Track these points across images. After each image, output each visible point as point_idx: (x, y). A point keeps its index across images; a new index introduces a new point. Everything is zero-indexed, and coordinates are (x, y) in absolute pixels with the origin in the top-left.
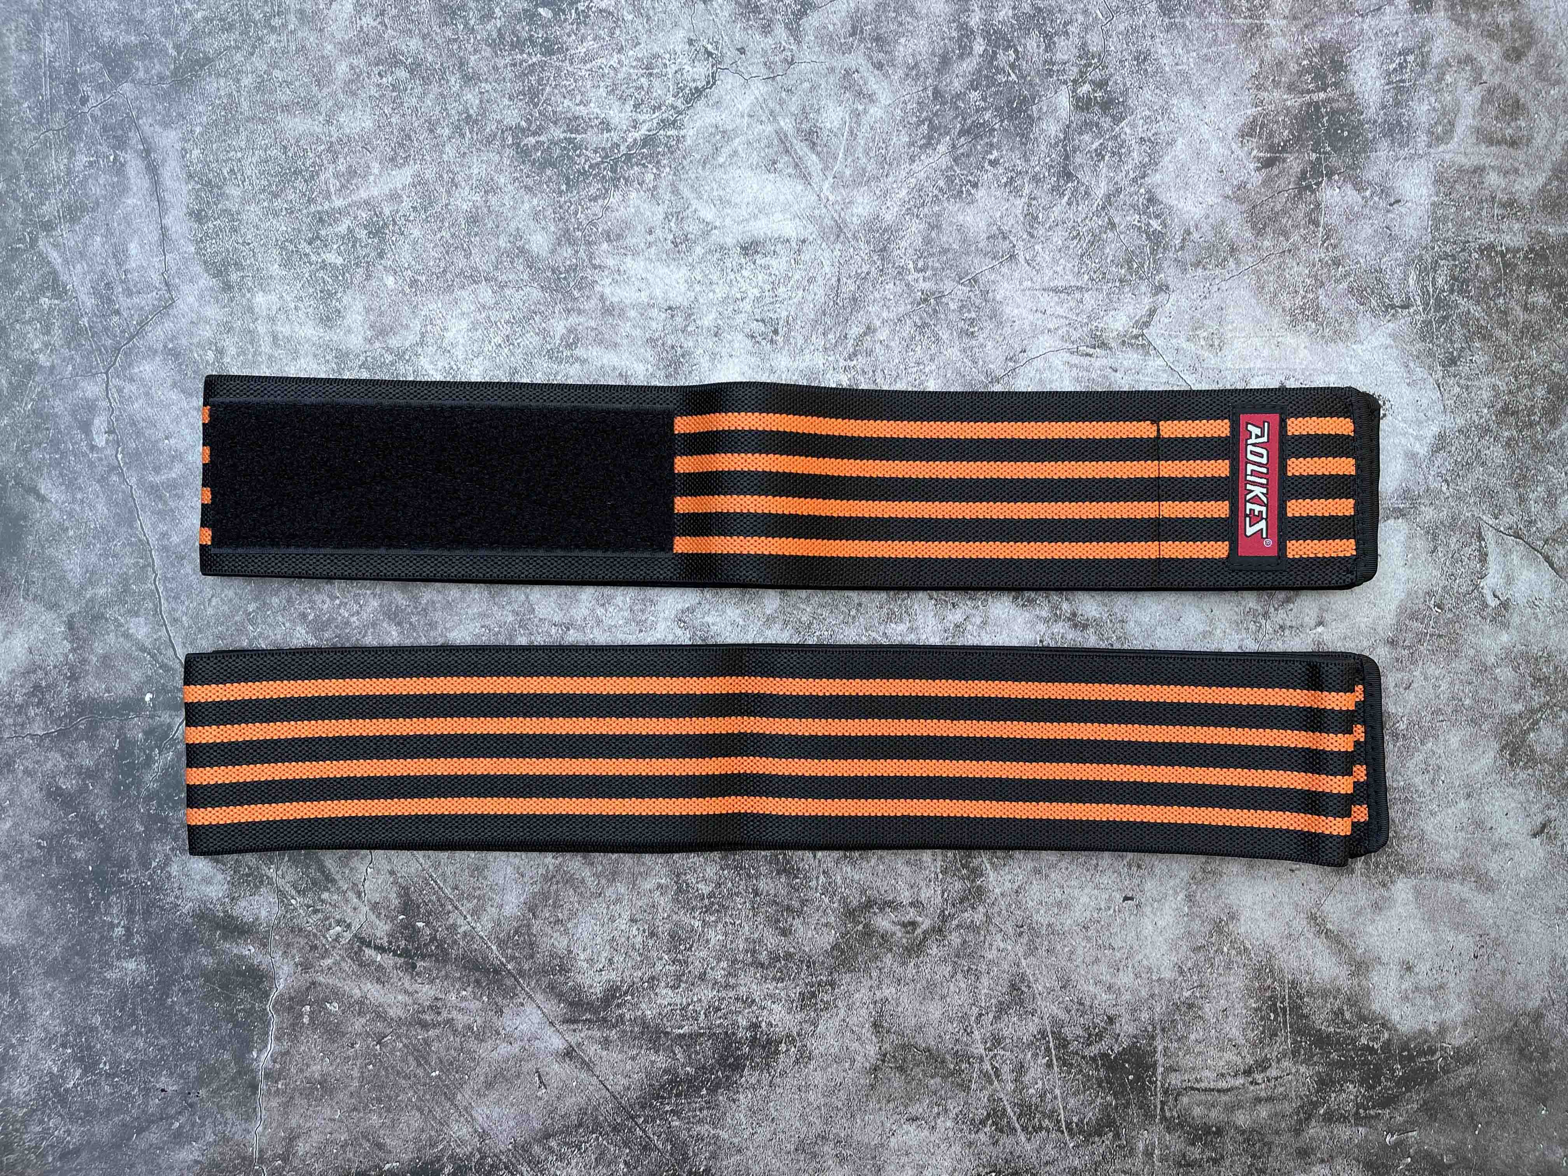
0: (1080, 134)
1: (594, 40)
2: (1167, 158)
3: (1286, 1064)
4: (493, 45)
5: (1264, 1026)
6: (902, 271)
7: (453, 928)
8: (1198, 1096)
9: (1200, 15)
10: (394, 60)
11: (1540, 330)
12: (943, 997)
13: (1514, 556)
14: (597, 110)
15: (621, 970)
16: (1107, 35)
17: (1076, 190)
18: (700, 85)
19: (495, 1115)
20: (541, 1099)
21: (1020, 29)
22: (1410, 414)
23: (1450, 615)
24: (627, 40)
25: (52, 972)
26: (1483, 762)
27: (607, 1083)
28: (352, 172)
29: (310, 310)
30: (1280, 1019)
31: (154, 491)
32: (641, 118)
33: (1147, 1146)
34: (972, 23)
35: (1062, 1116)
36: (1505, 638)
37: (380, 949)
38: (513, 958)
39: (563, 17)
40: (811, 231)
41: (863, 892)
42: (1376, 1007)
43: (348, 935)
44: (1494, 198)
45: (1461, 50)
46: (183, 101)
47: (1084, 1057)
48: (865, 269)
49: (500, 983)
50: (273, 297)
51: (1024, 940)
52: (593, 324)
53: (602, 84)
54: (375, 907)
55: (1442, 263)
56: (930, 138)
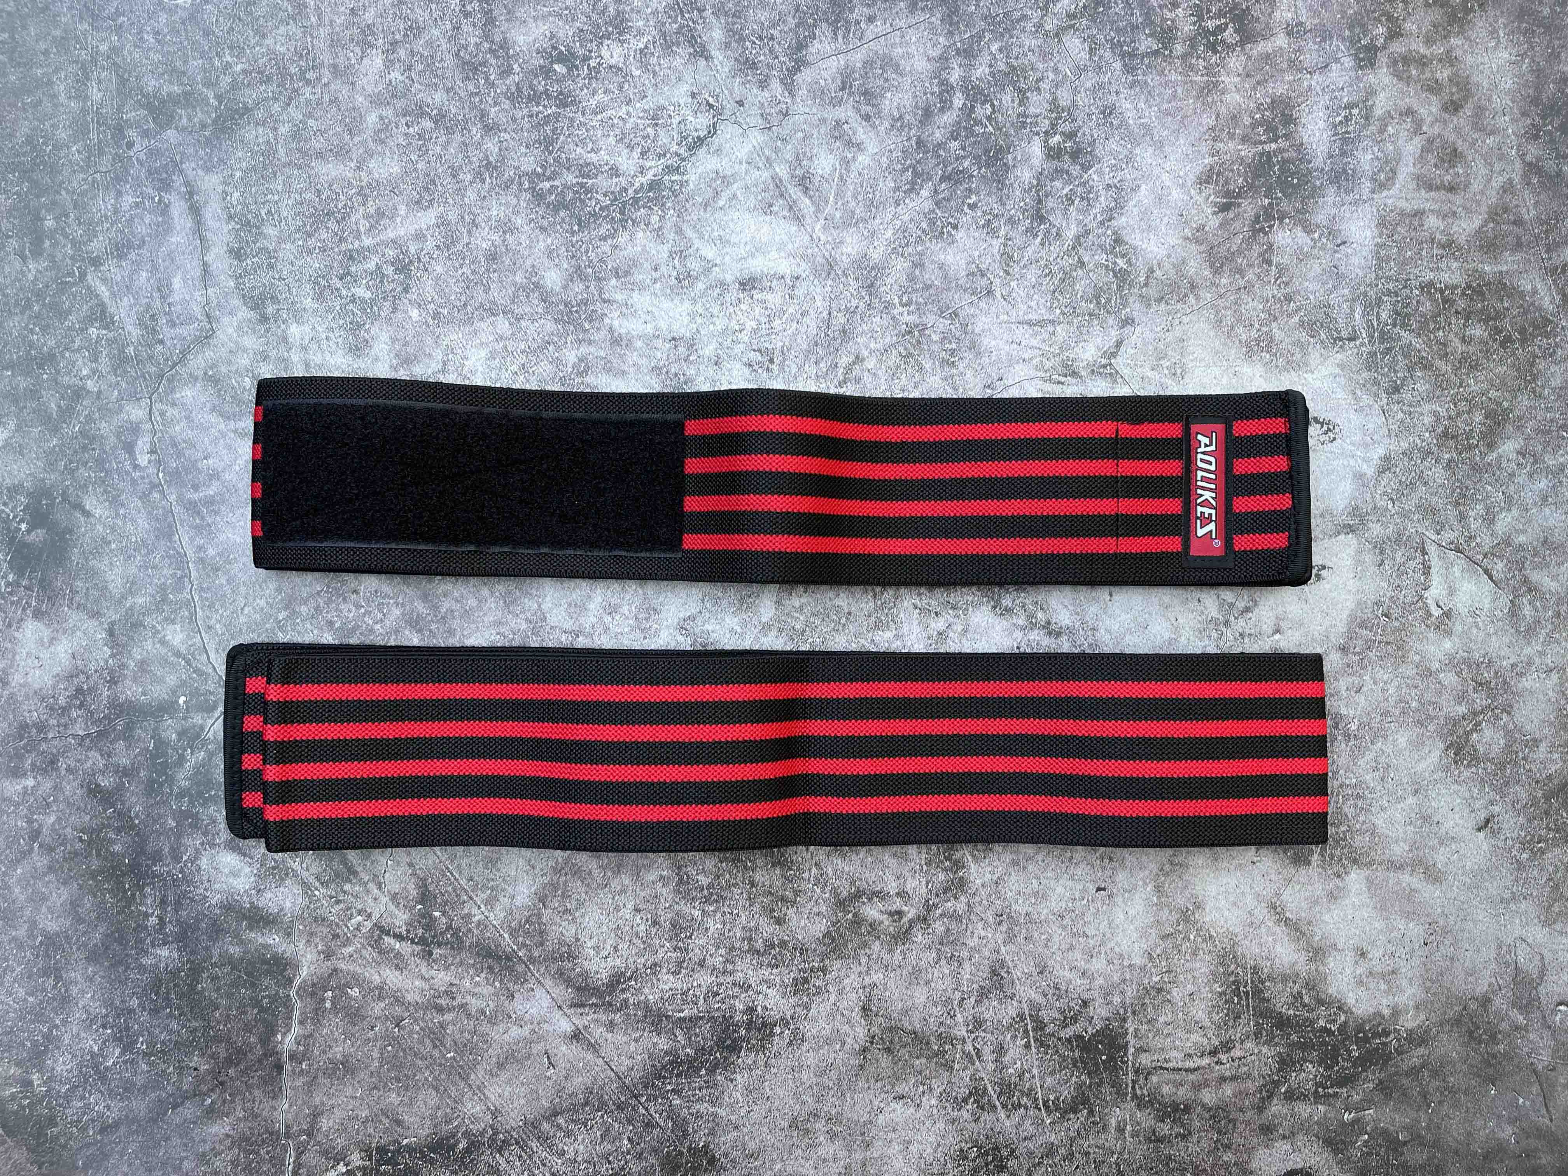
0: (1052, 180)
1: (605, 93)
2: (1132, 203)
3: (1249, 1045)
4: (512, 98)
5: (1228, 1009)
6: (888, 306)
7: (469, 916)
8: (1167, 1076)
9: (1161, 73)
10: (420, 111)
11: (1477, 360)
12: (927, 983)
13: (1455, 569)
14: (606, 157)
15: (625, 957)
16: (1075, 91)
17: (1048, 231)
18: (701, 134)
19: (506, 1094)
20: (549, 1078)
21: (996, 85)
22: (1358, 438)
23: (1397, 624)
24: (634, 93)
25: (93, 957)
26: (1429, 761)
27: (611, 1064)
28: (380, 214)
29: (340, 340)
30: (1244, 1002)
31: (192, 508)
32: (648, 164)
33: (1119, 1122)
34: (952, 80)
35: (1040, 1094)
36: (1447, 645)
37: (399, 937)
38: (524, 945)
39: (576, 73)
40: (804, 269)
41: (853, 883)
42: (1332, 991)
43: (369, 924)
44: (1433, 240)
45: (1402, 104)
46: (224, 147)
47: (1060, 1039)
48: (854, 303)
49: (511, 970)
50: (307, 328)
51: (1004, 928)
52: (603, 354)
53: (612, 133)
54: (394, 897)
55: (1385, 299)
56: (913, 183)
